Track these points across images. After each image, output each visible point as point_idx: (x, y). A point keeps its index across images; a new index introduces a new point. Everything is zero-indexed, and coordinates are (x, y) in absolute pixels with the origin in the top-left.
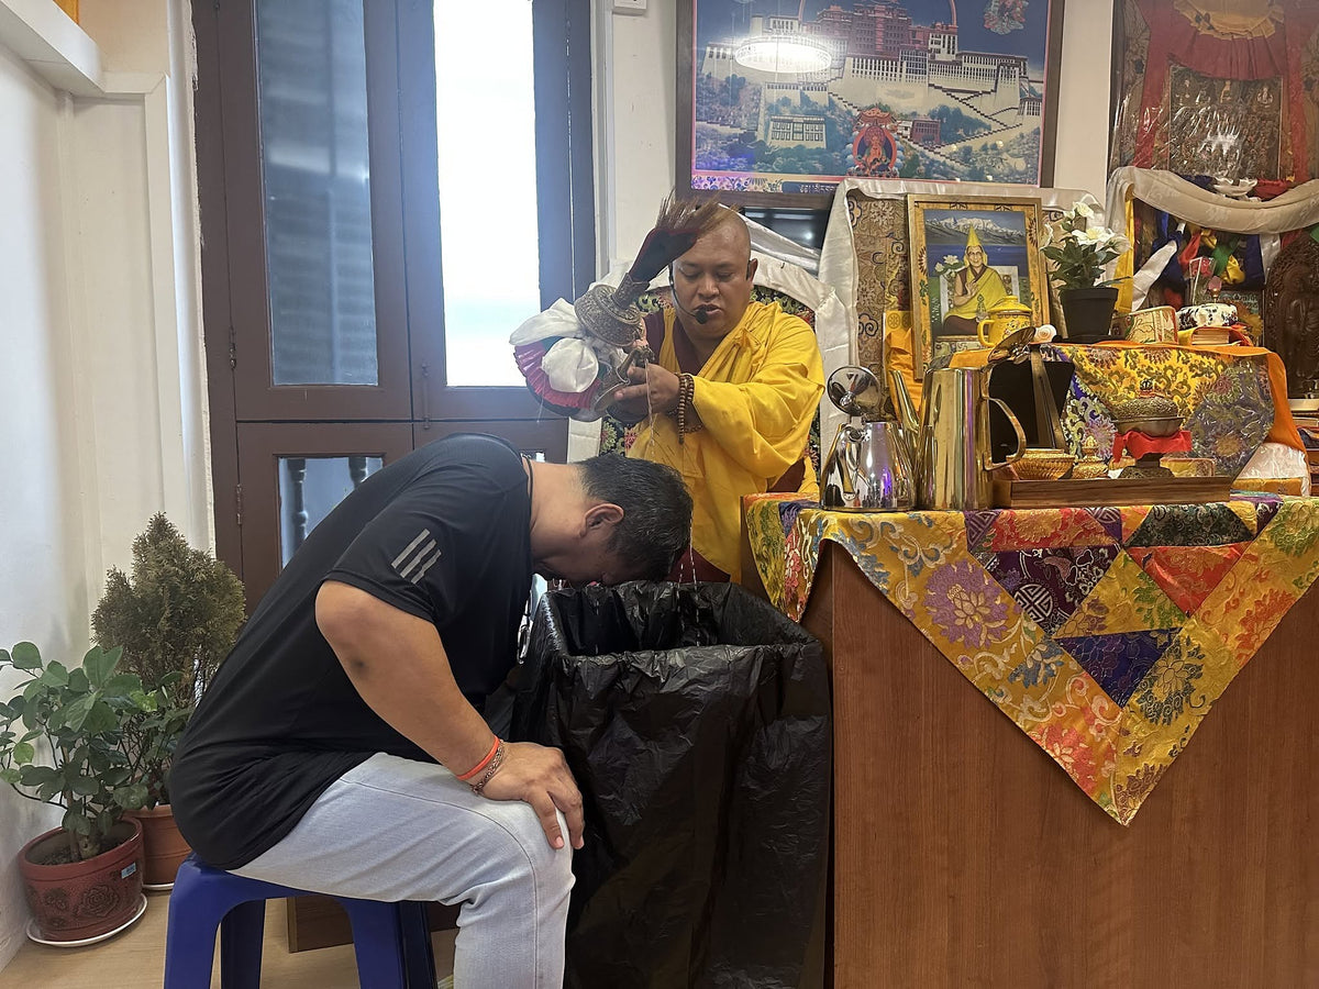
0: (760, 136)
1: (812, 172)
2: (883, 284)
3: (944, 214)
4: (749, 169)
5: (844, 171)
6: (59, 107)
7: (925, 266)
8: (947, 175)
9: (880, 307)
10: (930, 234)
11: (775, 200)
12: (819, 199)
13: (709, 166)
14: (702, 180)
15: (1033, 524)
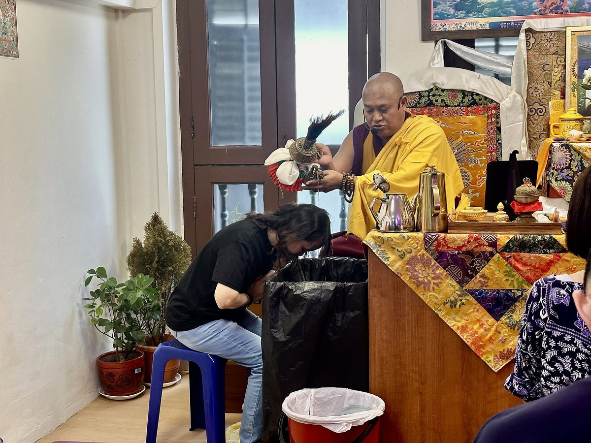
1: (509, 14)
2: (550, 84)
5: (529, 13)
6: (117, 18)
7: (576, 72)
9: (547, 98)
10: (581, 52)
11: (483, 34)
12: (513, 31)
13: (442, 17)
14: (437, 25)
15: (454, 240)
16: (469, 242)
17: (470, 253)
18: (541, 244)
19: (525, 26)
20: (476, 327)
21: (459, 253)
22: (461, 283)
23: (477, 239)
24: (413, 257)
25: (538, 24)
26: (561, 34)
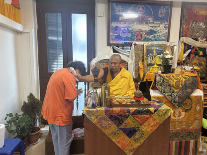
0: (121, 35)
1: (129, 40)
2: (139, 58)
3: (150, 47)
4: (119, 40)
5: (134, 40)
6: (18, 34)
7: (146, 55)
8: (151, 40)
9: (139, 61)
10: (147, 50)
12: (130, 44)
13: (113, 40)
14: (111, 42)
17: (121, 115)
18: (145, 112)
19: (134, 43)
20: (123, 141)
21: (117, 116)
22: (118, 126)
23: (123, 110)
24: (100, 118)
25: (137, 43)
26: (142, 46)
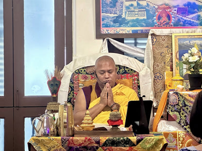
0: (123, 16)
1: (142, 26)
2: (165, 63)
3: (185, 39)
4: (120, 26)
5: (153, 25)
7: (178, 57)
8: (191, 25)
9: (164, 70)
10: (180, 47)
11: (129, 36)
12: (145, 35)
13: (107, 26)
14: (104, 31)
15: (77, 140)
16: (85, 141)
17: (86, 147)
18: (123, 142)
19: (151, 32)
21: (80, 148)
23: (89, 140)
24: (55, 150)
25: (158, 32)
26: (169, 37)
